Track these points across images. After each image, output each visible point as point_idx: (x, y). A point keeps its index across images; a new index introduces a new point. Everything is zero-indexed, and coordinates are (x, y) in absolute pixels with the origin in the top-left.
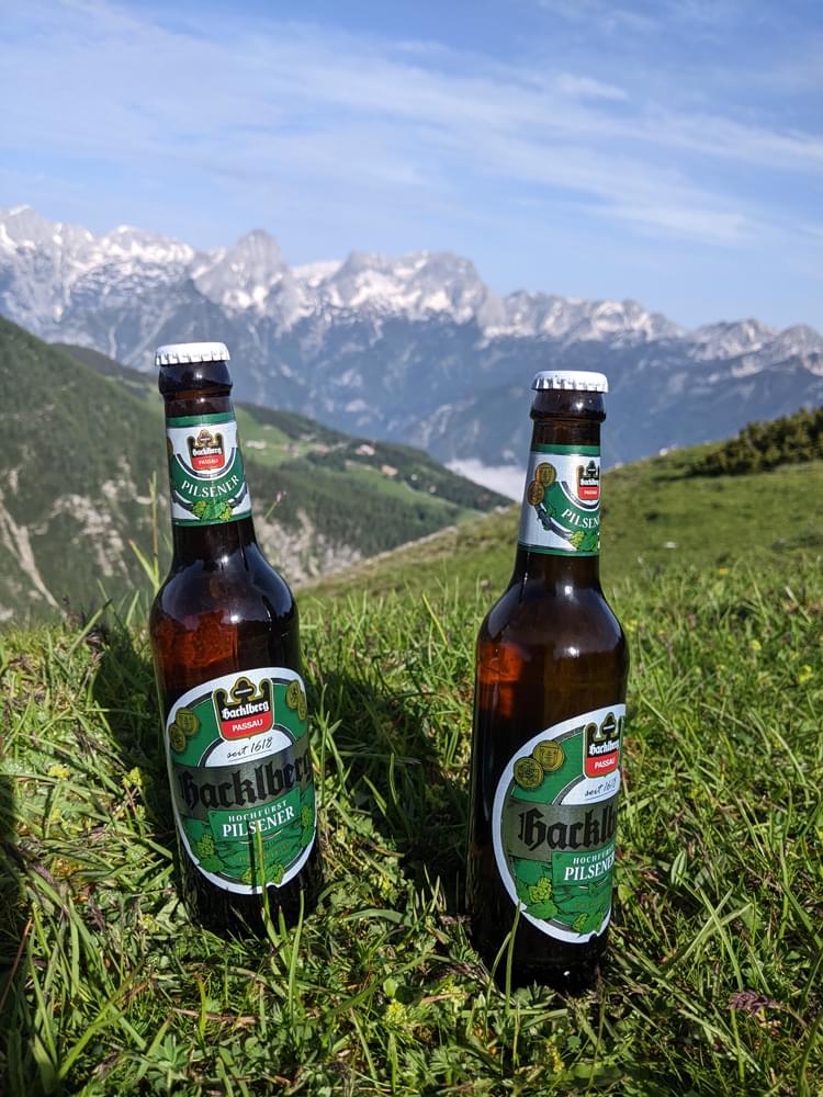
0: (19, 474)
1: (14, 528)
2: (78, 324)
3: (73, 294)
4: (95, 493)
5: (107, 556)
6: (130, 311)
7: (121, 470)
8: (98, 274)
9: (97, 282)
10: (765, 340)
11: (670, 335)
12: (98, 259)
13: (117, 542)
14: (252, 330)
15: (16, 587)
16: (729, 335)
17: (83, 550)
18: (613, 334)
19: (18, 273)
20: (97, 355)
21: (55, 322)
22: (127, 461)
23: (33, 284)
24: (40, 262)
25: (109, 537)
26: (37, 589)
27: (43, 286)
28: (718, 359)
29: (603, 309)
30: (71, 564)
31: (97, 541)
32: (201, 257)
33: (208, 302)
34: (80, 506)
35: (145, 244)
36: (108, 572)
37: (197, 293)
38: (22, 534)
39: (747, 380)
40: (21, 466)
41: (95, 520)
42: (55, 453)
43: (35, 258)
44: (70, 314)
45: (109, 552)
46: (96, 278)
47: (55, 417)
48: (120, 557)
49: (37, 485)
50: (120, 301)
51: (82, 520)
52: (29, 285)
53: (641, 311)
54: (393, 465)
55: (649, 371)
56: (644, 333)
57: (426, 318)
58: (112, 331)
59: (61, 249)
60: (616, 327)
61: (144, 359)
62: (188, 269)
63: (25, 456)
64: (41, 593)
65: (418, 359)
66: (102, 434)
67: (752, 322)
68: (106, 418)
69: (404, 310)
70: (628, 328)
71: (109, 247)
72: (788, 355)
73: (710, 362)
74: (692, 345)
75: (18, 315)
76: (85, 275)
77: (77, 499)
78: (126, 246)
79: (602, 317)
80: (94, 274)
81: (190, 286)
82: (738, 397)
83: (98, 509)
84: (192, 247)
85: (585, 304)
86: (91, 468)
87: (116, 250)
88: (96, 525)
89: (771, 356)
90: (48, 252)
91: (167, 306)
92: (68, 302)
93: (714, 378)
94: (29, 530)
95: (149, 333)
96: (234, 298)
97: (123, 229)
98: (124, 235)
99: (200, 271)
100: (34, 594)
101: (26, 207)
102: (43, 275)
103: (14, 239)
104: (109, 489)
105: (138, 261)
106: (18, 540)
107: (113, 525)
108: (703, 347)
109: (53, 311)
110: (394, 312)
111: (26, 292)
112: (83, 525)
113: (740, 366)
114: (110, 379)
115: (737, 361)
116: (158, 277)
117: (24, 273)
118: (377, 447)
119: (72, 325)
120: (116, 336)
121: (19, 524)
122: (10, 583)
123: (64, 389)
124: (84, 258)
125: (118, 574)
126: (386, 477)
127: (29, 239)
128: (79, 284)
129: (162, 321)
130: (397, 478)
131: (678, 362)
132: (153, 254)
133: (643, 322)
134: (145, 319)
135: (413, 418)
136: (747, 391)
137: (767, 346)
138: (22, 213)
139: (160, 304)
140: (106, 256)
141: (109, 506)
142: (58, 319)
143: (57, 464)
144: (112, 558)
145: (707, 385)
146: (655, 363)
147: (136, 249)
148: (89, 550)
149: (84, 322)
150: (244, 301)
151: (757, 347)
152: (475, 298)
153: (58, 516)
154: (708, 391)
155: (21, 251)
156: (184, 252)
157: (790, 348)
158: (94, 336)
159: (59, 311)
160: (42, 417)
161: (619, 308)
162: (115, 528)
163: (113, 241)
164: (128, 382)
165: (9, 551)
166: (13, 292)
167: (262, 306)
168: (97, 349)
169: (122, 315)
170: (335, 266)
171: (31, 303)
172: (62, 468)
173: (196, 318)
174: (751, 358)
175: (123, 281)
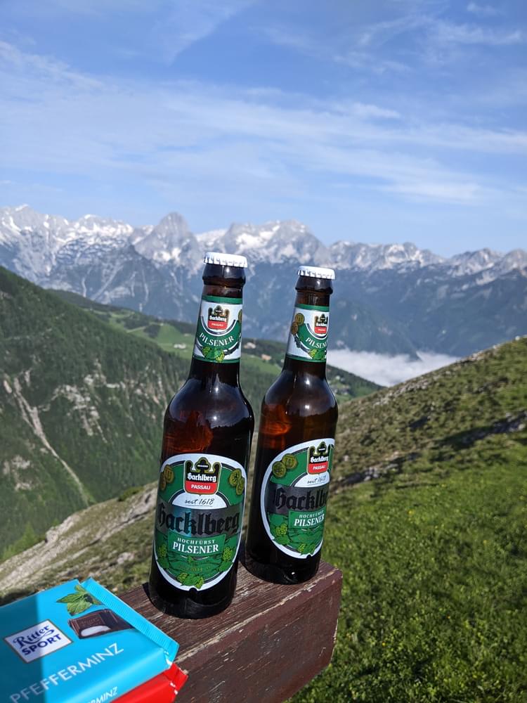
0: (30, 373)
1: (28, 408)
2: (62, 276)
3: (57, 258)
4: (80, 383)
5: (89, 423)
6: (95, 267)
7: (96, 368)
8: (73, 245)
9: (72, 250)
10: (496, 261)
11: (435, 262)
12: (73, 236)
13: (95, 414)
14: (173, 274)
15: (31, 446)
16: (472, 260)
17: (74, 420)
18: (399, 264)
19: (22, 246)
20: (75, 296)
21: (46, 276)
22: (99, 362)
23: (32, 253)
24: (36, 239)
25: (90, 410)
26: (45, 447)
27: (38, 253)
28: (466, 274)
29: (392, 249)
30: (66, 429)
31: (82, 414)
32: (138, 231)
33: (144, 258)
34: (71, 391)
35: (102, 225)
36: (90, 433)
37: (137, 253)
38: (34, 412)
39: (486, 286)
40: (31, 369)
41: (80, 401)
42: (53, 359)
43: (32, 237)
44: (56, 271)
45: (90, 420)
46: (71, 247)
47: (52, 336)
48: (97, 423)
49: (43, 380)
50: (87, 261)
51: (72, 400)
52: (29, 254)
53: (416, 249)
54: (268, 354)
55: (424, 286)
56: (419, 263)
57: (282, 262)
58: (84, 280)
59: (49, 231)
60: (400, 260)
61: (105, 296)
62: (130, 239)
63: (34, 361)
64: (47, 449)
65: (278, 287)
66: (82, 346)
67: (486, 251)
68: (85, 335)
69: (267, 257)
70: (409, 260)
71: (79, 228)
72: (510, 269)
73: (462, 276)
74: (449, 267)
75: (23, 273)
76: (65, 246)
77: (68, 388)
78: (90, 227)
79: (392, 254)
80: (70, 245)
81: (132, 250)
82: (482, 298)
83: (82, 393)
84: (131, 226)
85: (380, 247)
86: (77, 367)
87: (84, 229)
88: (81, 403)
89: (500, 270)
90: (41, 233)
91: (118, 263)
92: (55, 263)
93: (465, 287)
94: (38, 409)
95: (107, 280)
96: (160, 256)
97: (87, 217)
98: (88, 220)
99: (138, 239)
100: (43, 450)
101: (26, 205)
102: (38, 247)
103: (18, 226)
104: (89, 380)
105: (98, 235)
106: (31, 415)
107: (92, 403)
108: (457, 268)
109: (46, 269)
110: (261, 259)
111: (27, 259)
112: (73, 404)
113: (482, 278)
114: (86, 310)
115: (479, 275)
116: (111, 244)
117: (26, 246)
118: (257, 343)
119: (58, 278)
120: (85, 283)
121: (32, 406)
122: (27, 443)
123: (57, 318)
124: (64, 236)
125: (97, 434)
126: (264, 361)
127: (28, 225)
128: (61, 252)
129: (115, 272)
130: (271, 362)
131: (441, 279)
132: (108, 231)
133: (417, 256)
134: (104, 271)
135: (278, 324)
136: (487, 293)
137: (497, 264)
138: (23, 209)
139: (113, 262)
140: (78, 234)
141: (89, 391)
142: (48, 275)
143: (55, 365)
144: (93, 424)
145: (462, 291)
146: (427, 280)
147: (96, 229)
148: (77, 420)
149: (65, 275)
150: (166, 257)
151: (491, 265)
152: (311, 247)
153: (56, 399)
154: (462, 295)
155: (23, 233)
156: (127, 229)
157: (512, 264)
158: (72, 284)
159: (49, 269)
160: (44, 336)
161: (402, 248)
162: (94, 405)
163: (82, 224)
164: (96, 312)
165: (26, 423)
166: (19, 259)
167: (178, 259)
168: (74, 291)
169: (90, 270)
170: (222, 233)
171: (31, 265)
172: (59, 367)
173: (136, 270)
174: (488, 273)
175: (89, 249)
